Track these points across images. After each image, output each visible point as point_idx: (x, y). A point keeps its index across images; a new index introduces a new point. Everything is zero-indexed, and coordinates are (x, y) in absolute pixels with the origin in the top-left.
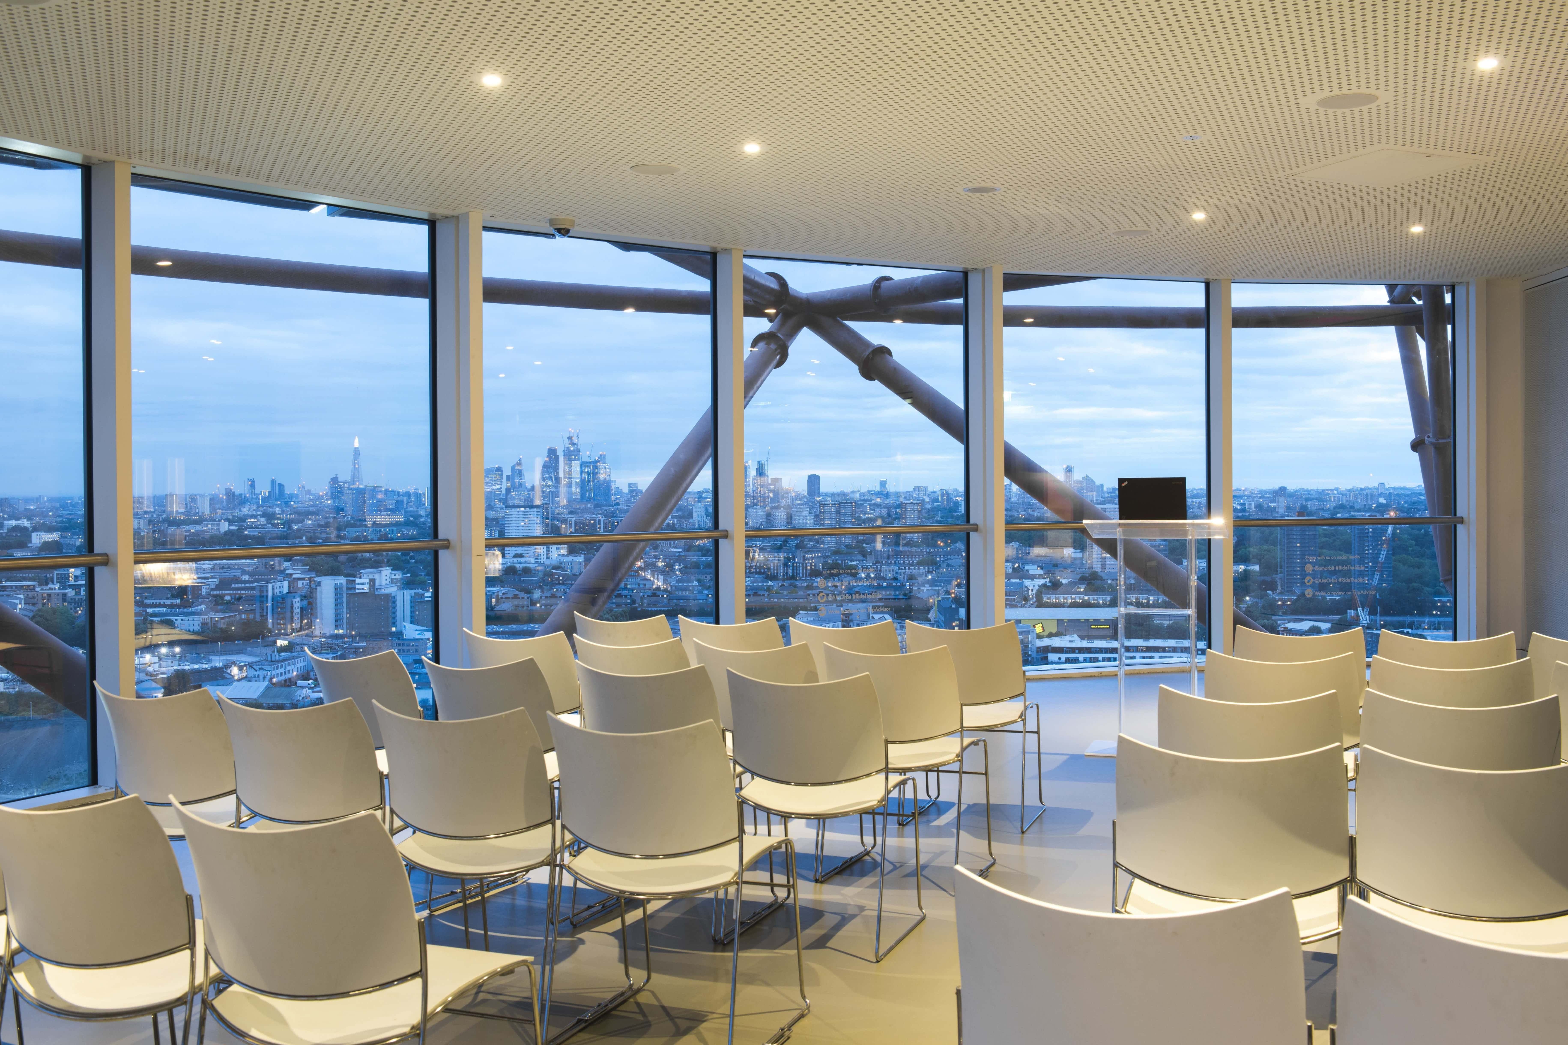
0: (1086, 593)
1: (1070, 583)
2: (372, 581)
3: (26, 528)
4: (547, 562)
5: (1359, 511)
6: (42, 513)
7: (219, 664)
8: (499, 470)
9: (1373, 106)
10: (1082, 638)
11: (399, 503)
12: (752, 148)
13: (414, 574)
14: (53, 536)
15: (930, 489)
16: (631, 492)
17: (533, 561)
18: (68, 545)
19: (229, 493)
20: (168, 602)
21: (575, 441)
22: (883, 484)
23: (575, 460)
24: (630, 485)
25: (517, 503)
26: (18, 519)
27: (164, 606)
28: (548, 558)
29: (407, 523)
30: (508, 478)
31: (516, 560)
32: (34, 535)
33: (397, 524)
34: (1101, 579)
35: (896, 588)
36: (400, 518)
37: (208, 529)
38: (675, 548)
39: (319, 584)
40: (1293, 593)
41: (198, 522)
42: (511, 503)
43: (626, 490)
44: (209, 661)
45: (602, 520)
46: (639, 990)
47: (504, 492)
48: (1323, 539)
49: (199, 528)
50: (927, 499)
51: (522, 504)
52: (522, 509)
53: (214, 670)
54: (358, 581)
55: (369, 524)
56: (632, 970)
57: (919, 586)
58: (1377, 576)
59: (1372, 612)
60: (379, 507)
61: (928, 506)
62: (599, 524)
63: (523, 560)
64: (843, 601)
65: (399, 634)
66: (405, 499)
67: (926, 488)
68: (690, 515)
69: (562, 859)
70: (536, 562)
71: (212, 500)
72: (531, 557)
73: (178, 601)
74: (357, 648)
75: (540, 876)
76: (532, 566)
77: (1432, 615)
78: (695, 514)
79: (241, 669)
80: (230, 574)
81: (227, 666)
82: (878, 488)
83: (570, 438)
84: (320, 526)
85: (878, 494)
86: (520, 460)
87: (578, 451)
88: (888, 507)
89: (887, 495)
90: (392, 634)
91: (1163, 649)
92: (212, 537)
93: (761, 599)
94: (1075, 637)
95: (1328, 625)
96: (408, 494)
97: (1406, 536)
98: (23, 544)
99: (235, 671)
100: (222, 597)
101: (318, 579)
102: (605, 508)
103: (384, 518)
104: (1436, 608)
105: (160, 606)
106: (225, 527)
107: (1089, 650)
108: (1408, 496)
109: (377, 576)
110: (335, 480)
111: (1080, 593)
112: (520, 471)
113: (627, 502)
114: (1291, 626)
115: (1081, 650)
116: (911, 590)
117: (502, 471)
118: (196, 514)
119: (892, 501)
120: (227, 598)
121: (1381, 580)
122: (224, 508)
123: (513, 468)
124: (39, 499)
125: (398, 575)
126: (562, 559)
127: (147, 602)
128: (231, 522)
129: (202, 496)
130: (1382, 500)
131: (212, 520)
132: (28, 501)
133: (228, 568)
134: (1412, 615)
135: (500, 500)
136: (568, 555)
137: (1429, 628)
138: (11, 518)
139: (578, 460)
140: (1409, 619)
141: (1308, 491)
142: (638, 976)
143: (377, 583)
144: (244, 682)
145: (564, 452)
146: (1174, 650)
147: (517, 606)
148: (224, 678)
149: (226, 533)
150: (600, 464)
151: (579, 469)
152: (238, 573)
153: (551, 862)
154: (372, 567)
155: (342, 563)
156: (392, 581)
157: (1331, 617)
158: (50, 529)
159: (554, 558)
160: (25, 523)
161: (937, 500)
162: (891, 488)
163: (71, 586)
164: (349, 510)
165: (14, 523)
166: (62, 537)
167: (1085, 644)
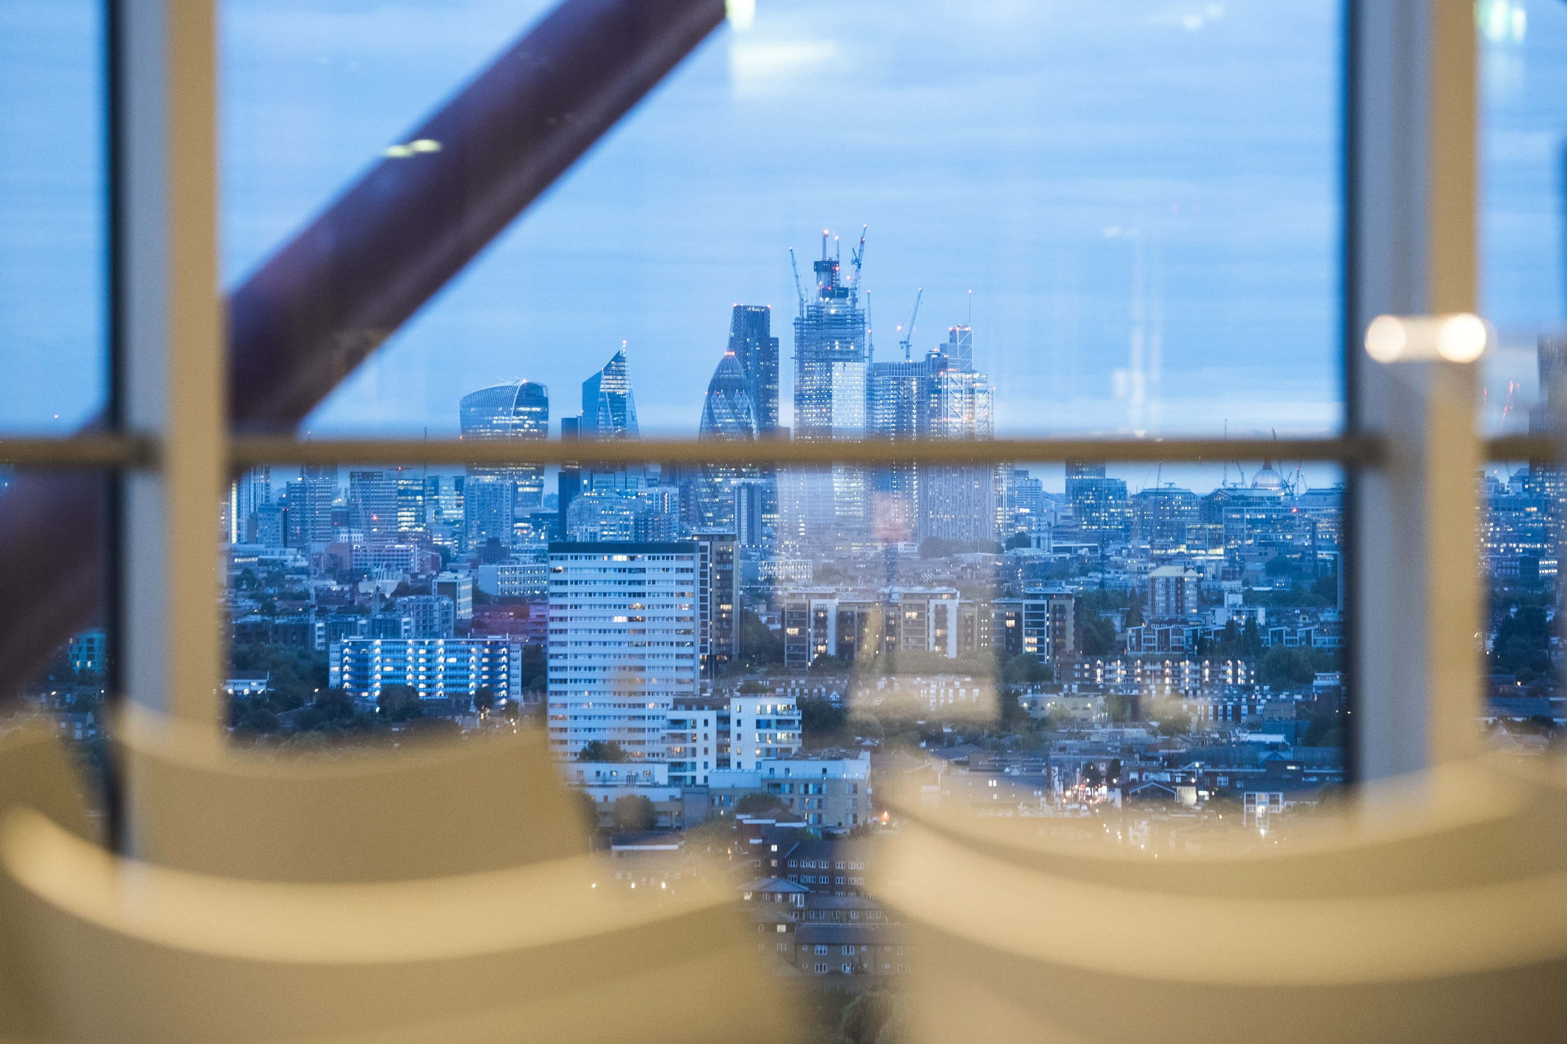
4: (720, 780)
8: (533, 395)
17: (662, 774)
21: (846, 277)
23: (847, 357)
25: (607, 535)
28: (723, 763)
31: (590, 769)
38: (1254, 728)
42: (579, 533)
45: (952, 606)
51: (626, 537)
52: (621, 558)
62: (941, 622)
63: (621, 770)
70: (675, 781)
72: (654, 758)
76: (659, 796)
83: (826, 267)
86: (618, 358)
87: (858, 320)
102: (969, 557)
112: (618, 403)
113: (1059, 532)
117: (543, 402)
123: (591, 387)
126: (780, 768)
135: (537, 520)
136: (801, 756)
139: (856, 356)
145: (799, 323)
150: (952, 378)
151: (859, 396)
159: (749, 765)
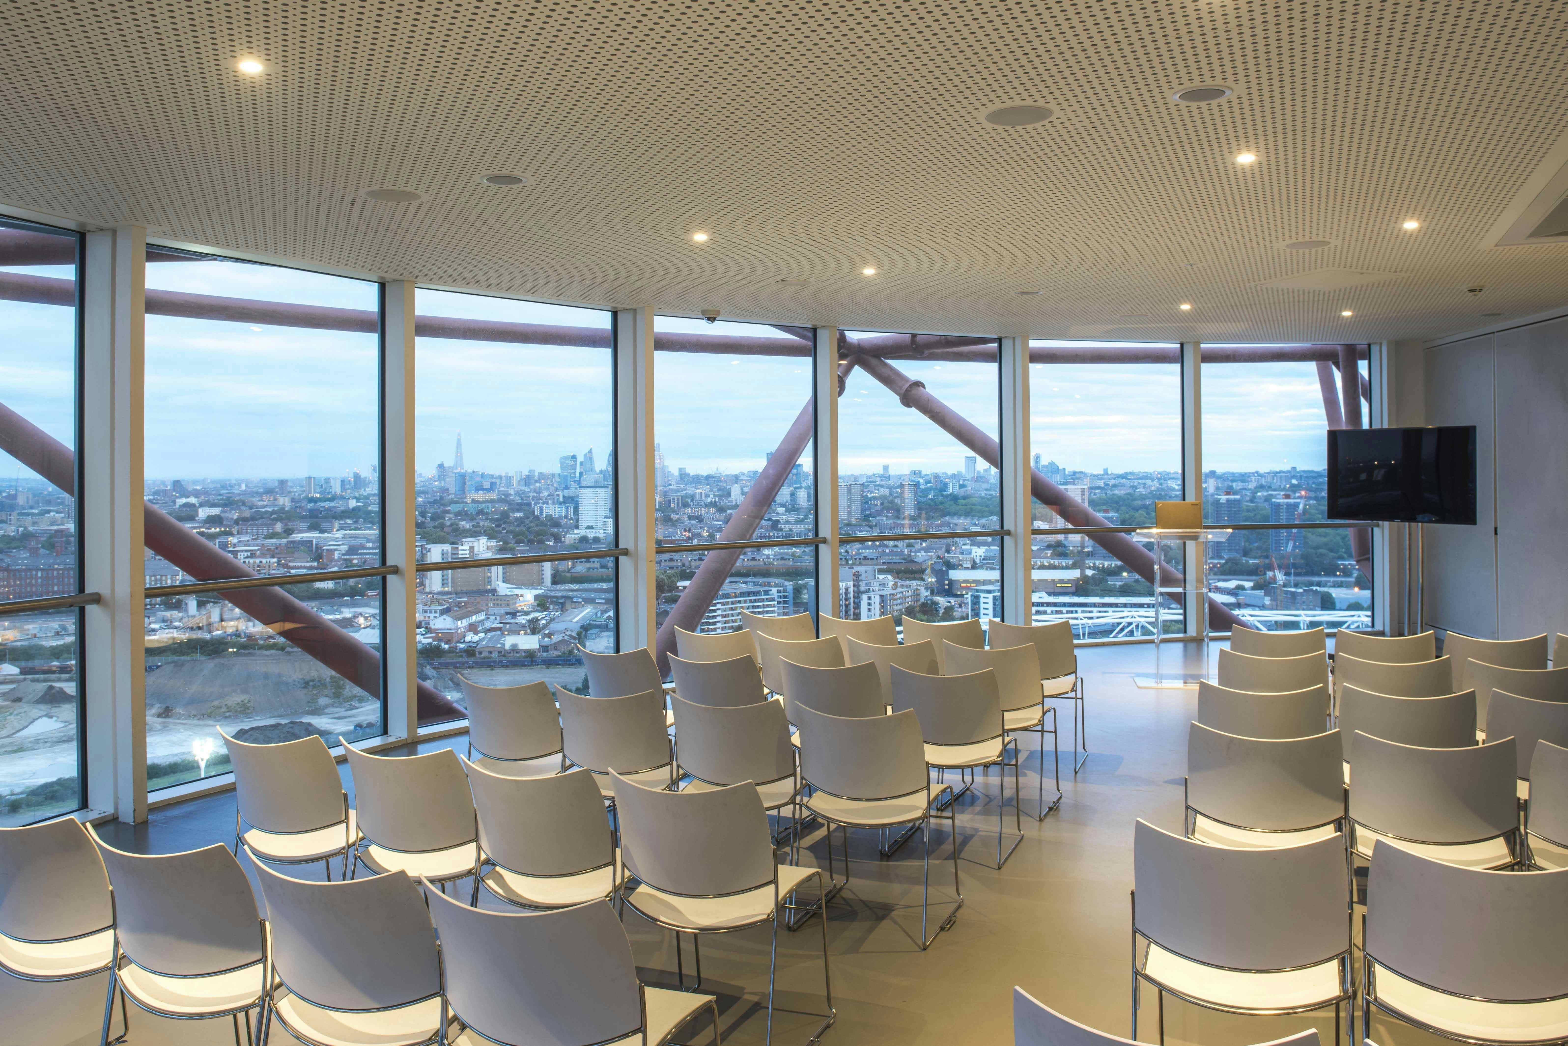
0: (1052, 557)
1: (1039, 550)
2: (472, 548)
3: (194, 505)
5: (1275, 490)
6: (205, 492)
7: (349, 616)
8: (574, 457)
9: (1326, 248)
10: (1049, 594)
11: (493, 484)
12: (869, 271)
13: (506, 543)
14: (216, 511)
15: (924, 473)
16: (681, 475)
18: (227, 518)
19: (357, 477)
20: (308, 565)
22: (886, 468)
24: (680, 469)
25: (589, 484)
26: (188, 497)
27: (305, 568)
29: (500, 501)
30: (581, 464)
32: (200, 510)
33: (492, 501)
34: (1065, 546)
35: (896, 554)
36: (493, 496)
37: (339, 505)
39: (429, 550)
40: (1222, 558)
41: (331, 500)
42: (583, 484)
43: (676, 473)
44: (341, 613)
46: (841, 889)
47: (578, 474)
48: (1246, 514)
49: (332, 504)
50: (921, 481)
52: (593, 489)
53: (345, 619)
54: (460, 548)
55: (469, 501)
56: (834, 876)
57: (916, 552)
58: (1291, 544)
59: (1287, 574)
60: (479, 488)
61: (922, 487)
64: (853, 564)
65: (494, 591)
66: (498, 481)
67: (920, 472)
68: (729, 494)
69: (801, 800)
71: (343, 481)
73: (315, 564)
74: (460, 603)
75: (787, 811)
77: (1335, 575)
78: (733, 494)
79: (366, 618)
80: (358, 542)
81: (355, 617)
82: (881, 472)
84: (429, 502)
85: (881, 476)
88: (890, 488)
89: (888, 478)
90: (488, 591)
91: (1116, 605)
92: (343, 512)
93: (786, 562)
94: (1044, 594)
95: (1251, 584)
96: (500, 477)
97: (1313, 511)
98: (191, 518)
99: (361, 620)
100: (351, 560)
101: (428, 546)
102: (660, 488)
103: (480, 496)
104: (1339, 570)
105: (301, 567)
106: (353, 504)
107: (1055, 605)
108: (1314, 478)
109: (475, 544)
110: (441, 466)
111: (1047, 558)
112: (590, 458)
113: (678, 482)
114: (1221, 584)
115: (1049, 604)
116: (910, 555)
117: (576, 458)
118: (329, 493)
119: (891, 483)
120: (355, 561)
121: (1294, 547)
122: (352, 489)
123: (585, 456)
124: (204, 480)
125: (493, 543)
127: (291, 564)
128: (358, 499)
129: (335, 479)
130: (1294, 482)
131: (343, 498)
132: (195, 482)
133: (356, 537)
134: (1319, 575)
135: (575, 482)
137: (1334, 586)
138: (181, 496)
140: (1316, 579)
141: (1233, 474)
142: (839, 880)
143: (476, 550)
144: (368, 630)
146: (1125, 605)
147: (589, 569)
148: (352, 626)
149: (354, 509)
152: (363, 541)
153: (792, 801)
154: (472, 536)
155: (448, 533)
156: (488, 548)
157: (1254, 578)
158: (213, 505)
160: (193, 500)
161: (930, 482)
162: (892, 472)
163: (230, 552)
164: (452, 490)
165: (184, 500)
166: (222, 512)
167: (1052, 599)
